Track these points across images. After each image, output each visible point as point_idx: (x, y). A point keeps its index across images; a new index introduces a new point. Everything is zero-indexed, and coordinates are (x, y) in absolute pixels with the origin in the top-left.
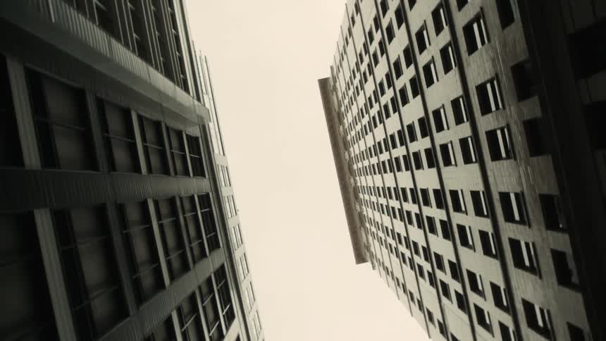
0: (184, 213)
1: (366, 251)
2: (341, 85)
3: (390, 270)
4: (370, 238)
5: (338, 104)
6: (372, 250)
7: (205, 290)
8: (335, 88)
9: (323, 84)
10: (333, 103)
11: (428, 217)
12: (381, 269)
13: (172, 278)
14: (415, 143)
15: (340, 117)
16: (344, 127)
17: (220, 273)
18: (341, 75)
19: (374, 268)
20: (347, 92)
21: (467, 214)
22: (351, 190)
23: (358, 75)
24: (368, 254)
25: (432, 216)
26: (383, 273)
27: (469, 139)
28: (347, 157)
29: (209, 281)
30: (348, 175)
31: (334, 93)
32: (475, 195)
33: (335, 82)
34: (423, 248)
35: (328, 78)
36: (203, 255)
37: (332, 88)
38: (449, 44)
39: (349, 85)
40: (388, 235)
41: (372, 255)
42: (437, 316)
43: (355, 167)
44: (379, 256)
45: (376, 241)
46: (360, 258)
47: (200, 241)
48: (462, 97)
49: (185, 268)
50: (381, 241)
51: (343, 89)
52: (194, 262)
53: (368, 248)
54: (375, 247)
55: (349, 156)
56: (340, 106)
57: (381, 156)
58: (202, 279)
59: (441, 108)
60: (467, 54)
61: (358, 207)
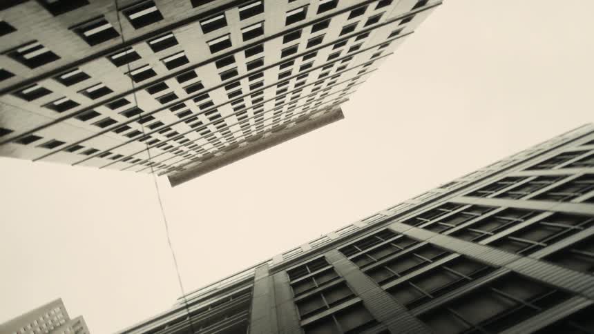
0: (315, 288)
1: (331, 110)
2: (177, 161)
3: (350, 82)
4: (320, 107)
5: (195, 161)
6: (331, 103)
7: (363, 263)
8: (180, 168)
9: (175, 181)
10: (194, 167)
11: (283, 56)
12: (348, 91)
13: (353, 296)
14: (203, 83)
15: (207, 157)
16: (216, 152)
17: (347, 251)
18: (167, 163)
19: (347, 100)
20: (184, 154)
21: (264, 21)
22: (276, 134)
23: (170, 143)
24: (334, 108)
25: (281, 52)
26: (353, 88)
27: (203, 23)
28: (245, 143)
29: (354, 260)
30: (261, 141)
31: (184, 167)
32: (206, 29)
33: (174, 168)
34: (304, 59)
35: (169, 177)
36: (332, 271)
37: (179, 172)
38: (110, 58)
39: (179, 152)
40: (319, 88)
41: (336, 103)
42: (394, 26)
43: (227, 145)
44: (337, 96)
45: (323, 101)
46: (338, 115)
47: (313, 279)
48: (148, 42)
49: (343, 285)
50: (324, 95)
51: (181, 158)
52: (339, 278)
53: (328, 109)
54: (328, 101)
55: (244, 141)
56: (197, 159)
57: (205, 123)
58: (354, 267)
59: (163, 62)
60: (161, 22)
61: (292, 124)
